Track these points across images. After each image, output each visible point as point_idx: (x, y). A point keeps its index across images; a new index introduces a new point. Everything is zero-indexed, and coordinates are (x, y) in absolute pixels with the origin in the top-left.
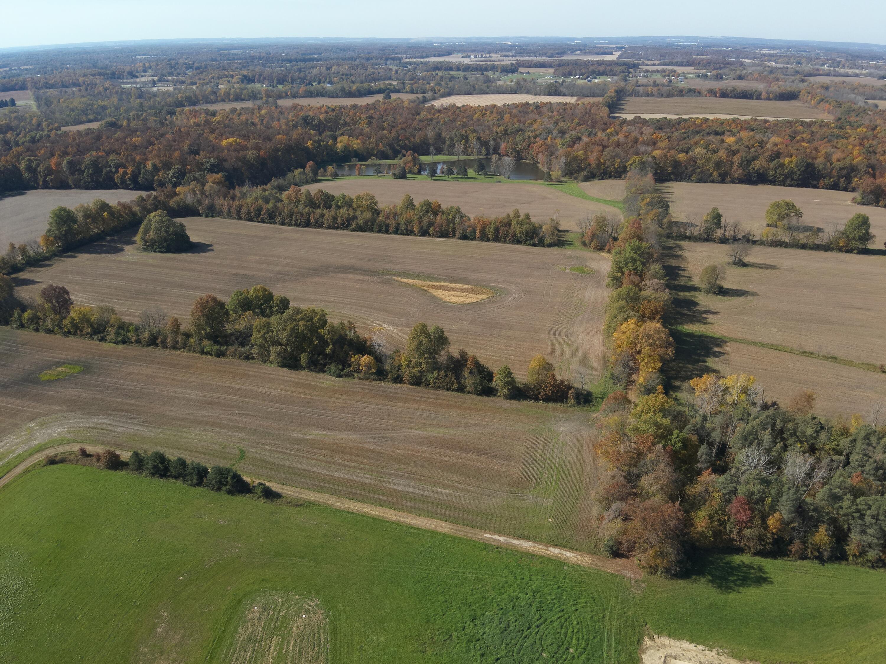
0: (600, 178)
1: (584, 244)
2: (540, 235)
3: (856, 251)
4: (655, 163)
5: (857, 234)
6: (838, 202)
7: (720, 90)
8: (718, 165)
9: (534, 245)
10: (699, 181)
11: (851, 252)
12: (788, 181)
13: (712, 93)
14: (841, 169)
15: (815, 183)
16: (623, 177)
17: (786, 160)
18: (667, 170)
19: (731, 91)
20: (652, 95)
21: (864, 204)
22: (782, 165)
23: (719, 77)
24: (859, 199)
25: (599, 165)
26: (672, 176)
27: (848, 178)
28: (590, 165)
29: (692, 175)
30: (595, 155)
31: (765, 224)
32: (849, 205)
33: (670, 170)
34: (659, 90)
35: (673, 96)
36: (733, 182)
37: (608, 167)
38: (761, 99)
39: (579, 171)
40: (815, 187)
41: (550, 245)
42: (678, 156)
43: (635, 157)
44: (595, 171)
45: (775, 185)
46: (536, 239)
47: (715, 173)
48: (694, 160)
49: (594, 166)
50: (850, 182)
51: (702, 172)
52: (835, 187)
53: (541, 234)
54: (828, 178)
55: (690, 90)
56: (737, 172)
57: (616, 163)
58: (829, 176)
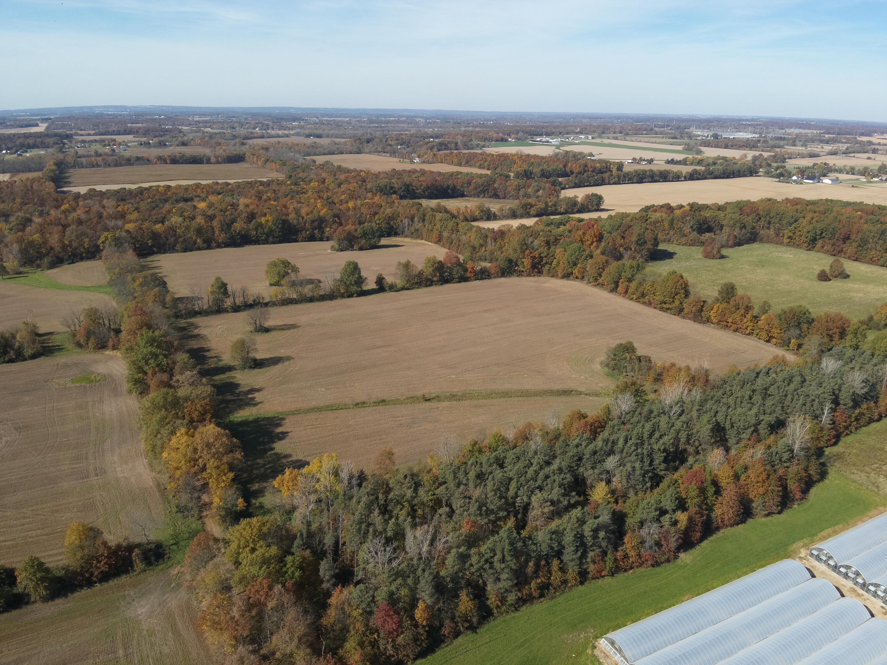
0: (70, 261)
1: (79, 345)
2: (16, 347)
3: (355, 295)
4: (131, 237)
5: (353, 279)
6: (320, 252)
7: (169, 156)
8: (199, 231)
9: (11, 361)
10: (185, 250)
11: (352, 297)
12: (271, 239)
13: (162, 160)
14: (313, 222)
15: (295, 237)
16: (98, 257)
17: (263, 220)
18: (147, 243)
19: (180, 158)
20: (98, 166)
21: (342, 251)
22: (260, 225)
23: (162, 144)
24: (337, 246)
25: (64, 247)
26: (155, 249)
27: (321, 228)
28: (52, 249)
29: (175, 246)
30: (56, 237)
31: (267, 284)
32: (330, 254)
33: (150, 242)
34: (104, 159)
35: (121, 165)
36: (219, 246)
37: (76, 249)
38: (211, 163)
39: (40, 258)
40: (296, 241)
41: (33, 357)
42: (154, 228)
43: (106, 234)
44: (61, 255)
45: (259, 244)
46: (12, 353)
47: (198, 240)
48: (172, 229)
49: (57, 249)
50: (323, 232)
51: (185, 241)
52: (312, 238)
53: (17, 344)
54: (304, 232)
55: (138, 159)
56: (221, 237)
57: (84, 243)
58: (305, 229)
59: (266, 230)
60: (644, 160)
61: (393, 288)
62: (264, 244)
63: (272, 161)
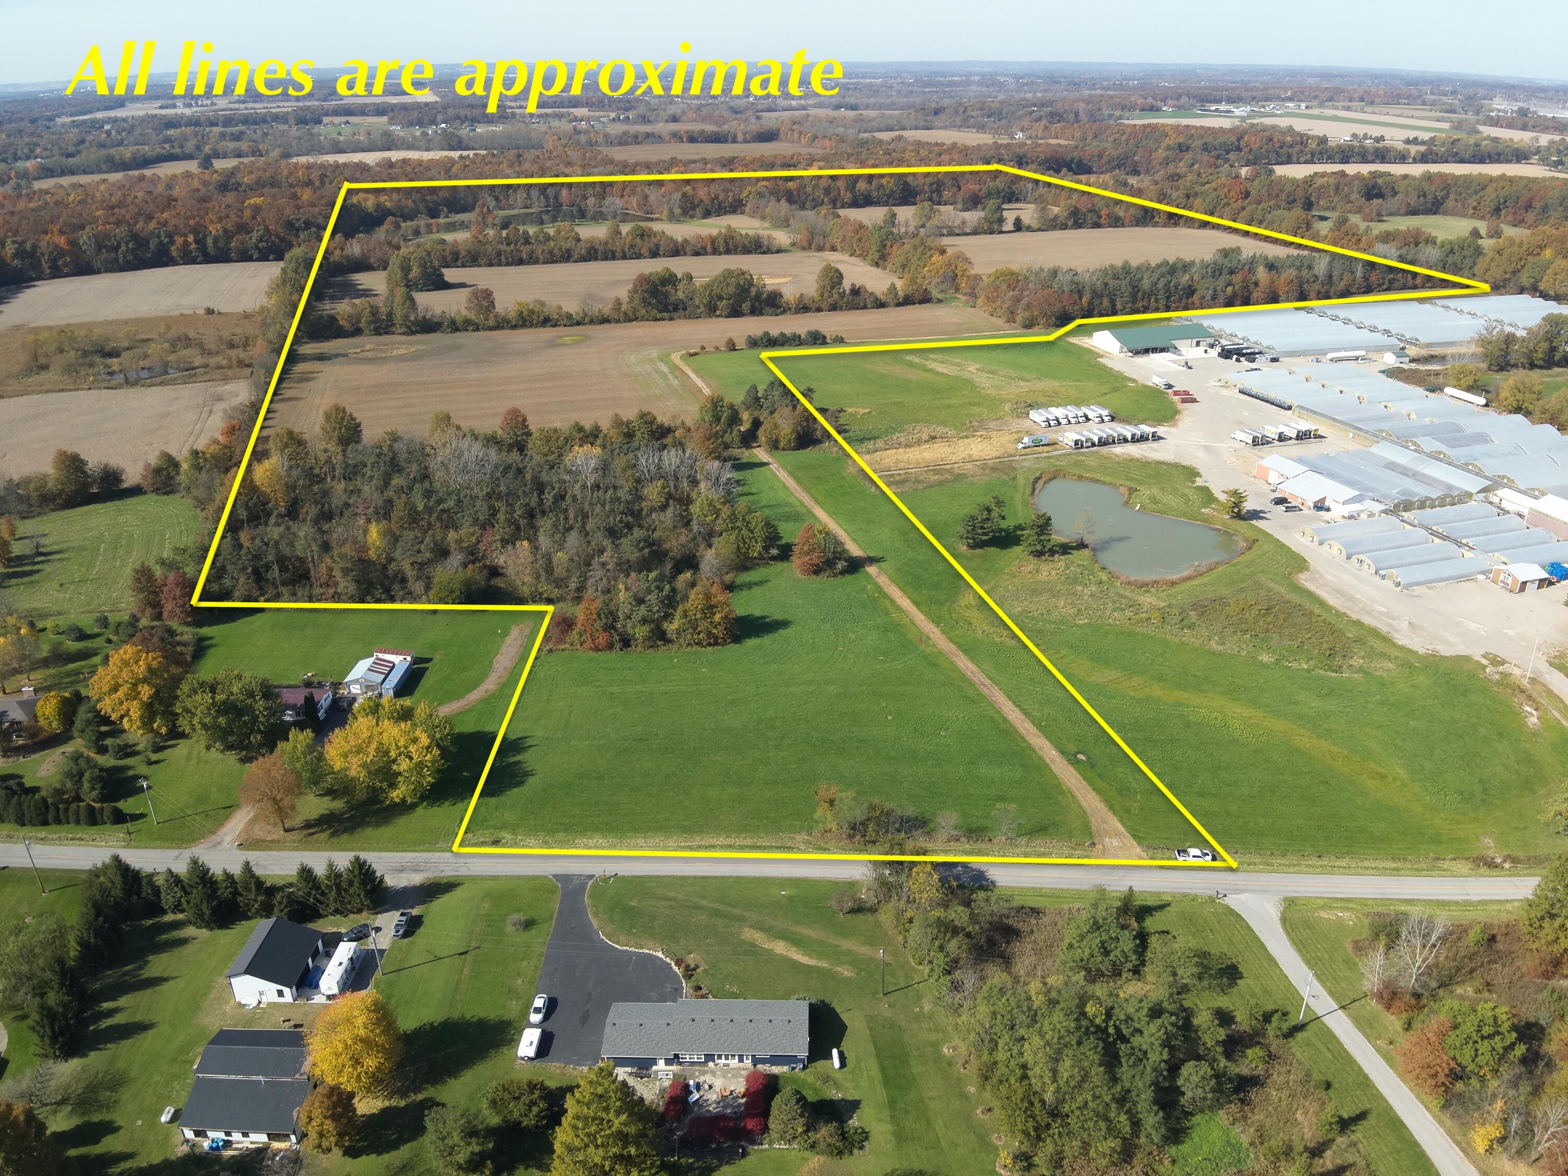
3: (1000, 232)
12: (891, 201)
13: (675, 136)
14: (931, 184)
15: (914, 200)
16: (739, 211)
18: (781, 199)
21: (967, 210)
22: (882, 186)
25: (712, 200)
29: (805, 203)
32: (955, 213)
33: (784, 199)
37: (721, 202)
39: (694, 209)
40: (915, 203)
43: (749, 188)
44: (709, 208)
48: (803, 187)
49: (707, 201)
50: (941, 196)
57: (729, 196)
58: (923, 191)
59: (888, 191)
60: (1371, 138)
61: (1029, 229)
63: (825, 137)
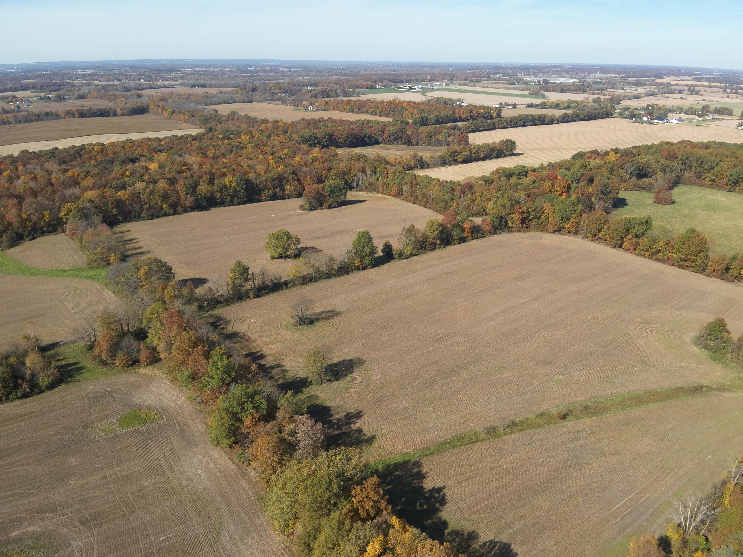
0: (31, 237)
2: (28, 376)
3: (370, 266)
4: (96, 207)
6: (291, 212)
7: (77, 110)
8: (165, 197)
9: (25, 396)
10: (152, 217)
11: (367, 268)
12: (236, 200)
13: (70, 114)
14: (273, 180)
15: (257, 197)
16: (60, 230)
17: (226, 181)
18: (111, 212)
19: (88, 111)
20: (10, 123)
21: (312, 210)
22: (225, 187)
23: (61, 98)
24: (307, 206)
25: (23, 222)
26: (120, 218)
27: (281, 187)
28: (10, 224)
29: (141, 213)
30: (14, 211)
32: (302, 214)
33: (115, 211)
34: (14, 116)
35: (31, 121)
36: (185, 211)
37: (35, 223)
38: (117, 115)
40: (259, 201)
41: (51, 386)
42: (116, 195)
43: (68, 205)
44: (20, 231)
45: (225, 206)
46: (25, 385)
47: (164, 206)
48: (136, 195)
49: (16, 223)
50: (283, 189)
51: (150, 207)
52: (274, 197)
53: (28, 372)
54: (267, 191)
55: (47, 114)
56: (189, 201)
57: (45, 216)
58: (266, 188)
59: (231, 191)
60: (509, 105)
61: (401, 255)
62: (229, 205)
63: (180, 112)
